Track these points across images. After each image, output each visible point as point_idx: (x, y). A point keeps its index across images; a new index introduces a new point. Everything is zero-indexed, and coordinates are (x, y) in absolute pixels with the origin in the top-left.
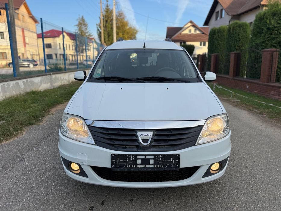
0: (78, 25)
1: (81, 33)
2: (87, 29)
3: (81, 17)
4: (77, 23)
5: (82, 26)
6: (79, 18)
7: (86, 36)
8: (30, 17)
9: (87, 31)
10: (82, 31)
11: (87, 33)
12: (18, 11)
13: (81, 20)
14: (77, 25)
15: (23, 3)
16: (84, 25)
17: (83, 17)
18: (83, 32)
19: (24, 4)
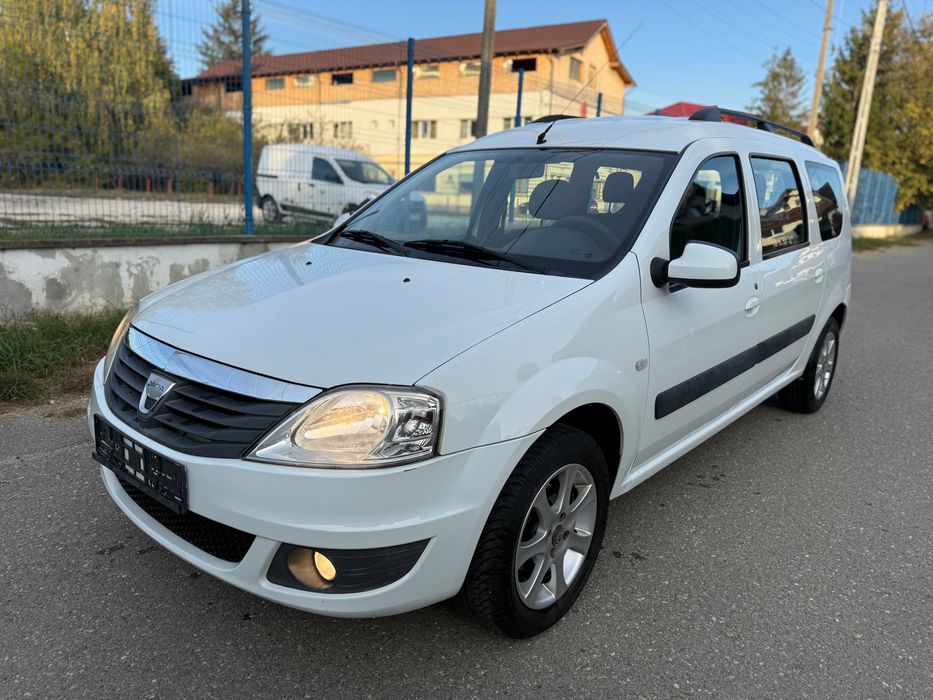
0: (765, 84)
1: (773, 108)
2: (800, 94)
3: (780, 55)
4: (763, 75)
5: (780, 84)
6: (774, 56)
7: (791, 117)
8: (614, 68)
9: (796, 101)
10: (779, 101)
11: (793, 107)
12: (582, 54)
13: (779, 66)
14: (760, 84)
15: (600, 29)
16: (788, 79)
17: (788, 53)
18: (778, 105)
19: (601, 32)
